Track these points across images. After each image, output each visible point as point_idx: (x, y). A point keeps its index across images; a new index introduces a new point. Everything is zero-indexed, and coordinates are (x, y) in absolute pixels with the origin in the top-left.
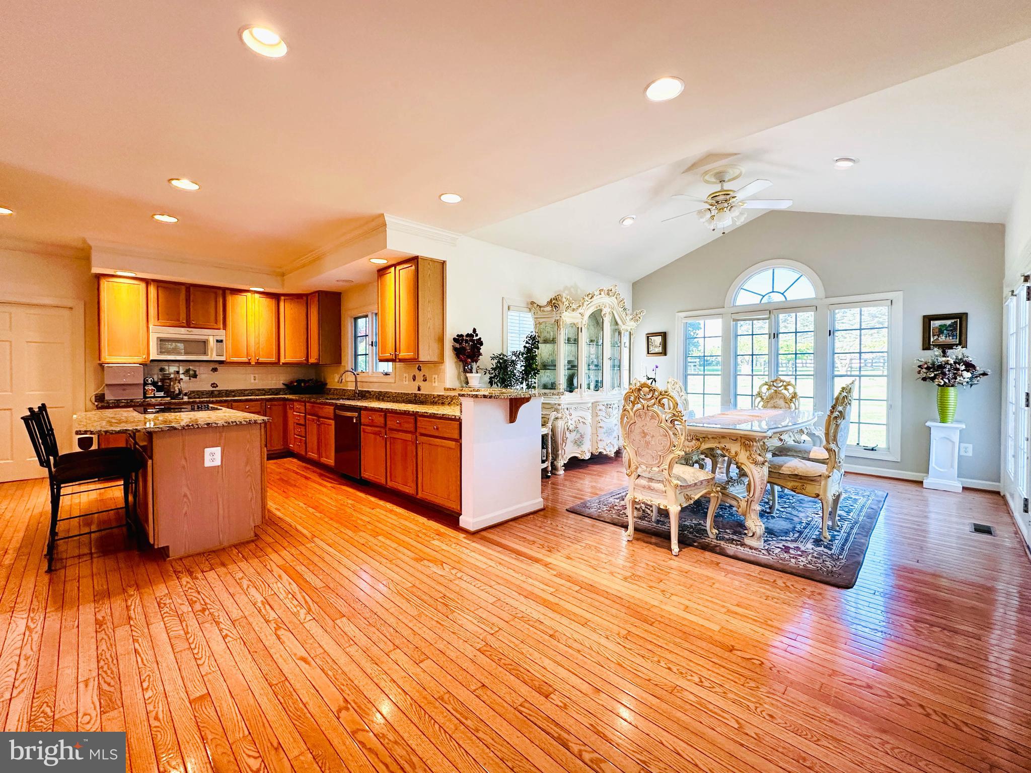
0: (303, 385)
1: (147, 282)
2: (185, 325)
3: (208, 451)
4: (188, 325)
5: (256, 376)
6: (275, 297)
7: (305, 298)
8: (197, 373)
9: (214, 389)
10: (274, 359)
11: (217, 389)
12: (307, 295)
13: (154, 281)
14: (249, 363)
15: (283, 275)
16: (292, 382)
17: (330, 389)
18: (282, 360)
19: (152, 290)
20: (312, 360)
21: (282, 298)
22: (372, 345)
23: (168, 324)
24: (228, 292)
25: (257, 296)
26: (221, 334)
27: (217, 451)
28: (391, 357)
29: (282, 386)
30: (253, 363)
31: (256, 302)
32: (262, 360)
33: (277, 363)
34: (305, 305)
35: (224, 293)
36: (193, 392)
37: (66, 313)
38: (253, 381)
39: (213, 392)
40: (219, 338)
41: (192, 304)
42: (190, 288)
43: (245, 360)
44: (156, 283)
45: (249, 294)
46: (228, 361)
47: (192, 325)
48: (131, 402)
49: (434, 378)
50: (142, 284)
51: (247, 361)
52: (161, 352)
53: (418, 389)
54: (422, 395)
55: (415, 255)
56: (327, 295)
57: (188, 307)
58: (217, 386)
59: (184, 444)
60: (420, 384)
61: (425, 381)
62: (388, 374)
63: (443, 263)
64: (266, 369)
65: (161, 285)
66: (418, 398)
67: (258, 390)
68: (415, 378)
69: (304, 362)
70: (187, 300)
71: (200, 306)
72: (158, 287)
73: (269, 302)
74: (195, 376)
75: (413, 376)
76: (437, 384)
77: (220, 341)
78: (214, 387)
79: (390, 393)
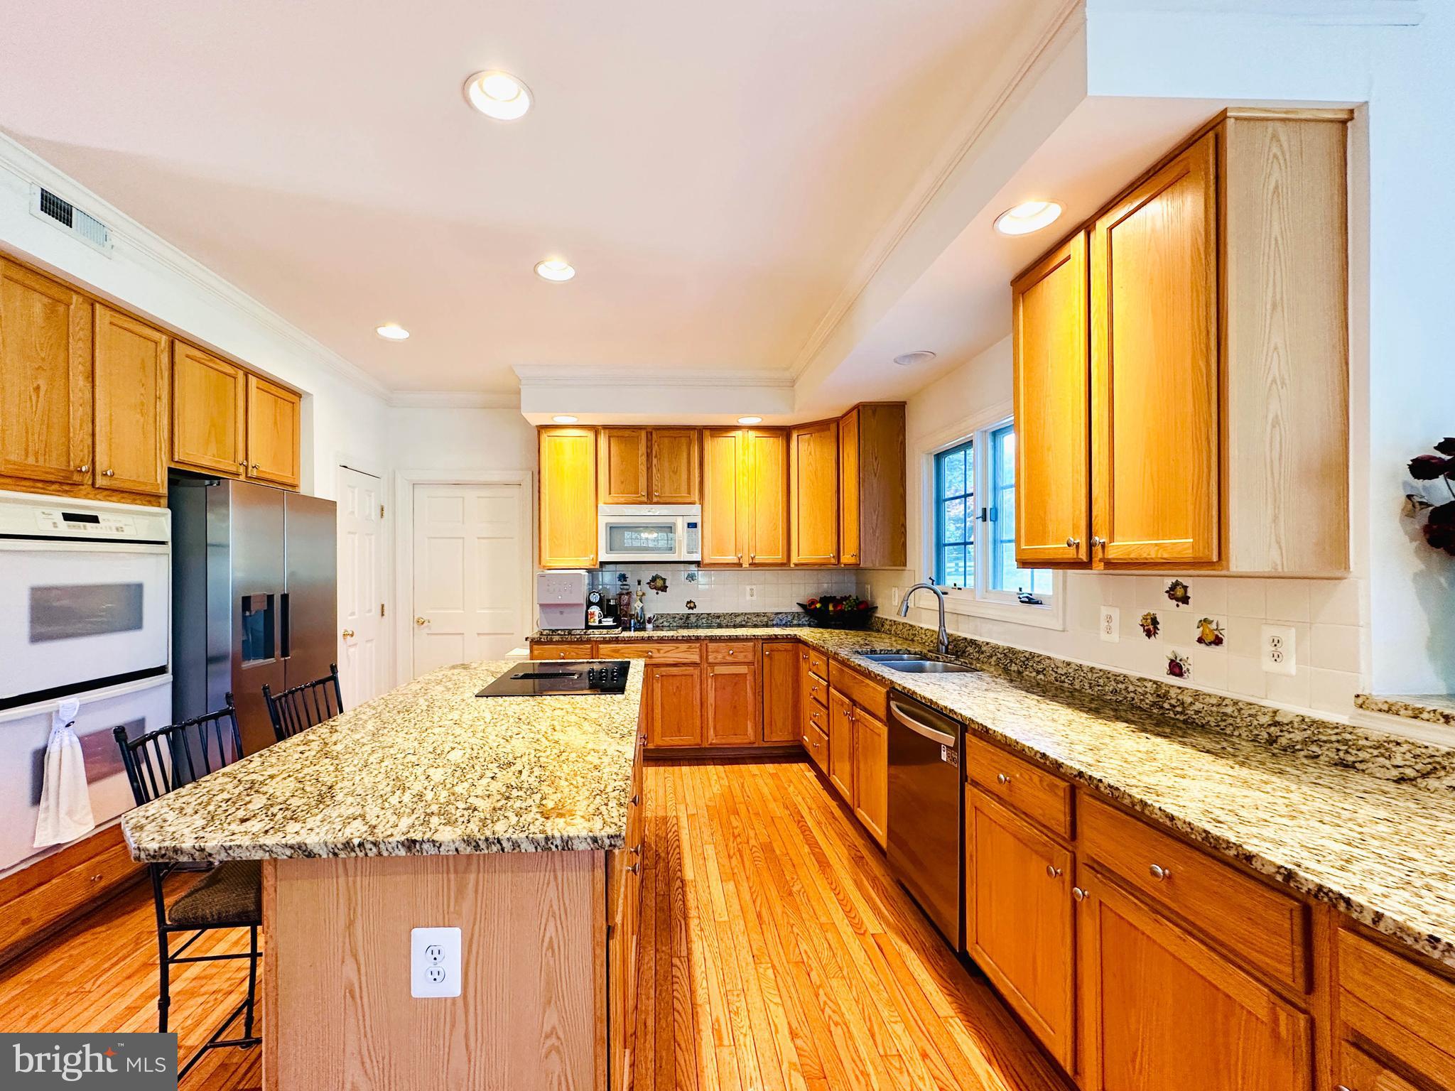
0: (831, 608)
1: (595, 429)
2: (645, 499)
3: (422, 937)
4: (650, 501)
5: (753, 587)
6: (783, 433)
7: (832, 427)
8: (668, 583)
9: (691, 611)
10: (779, 557)
11: (695, 611)
12: (837, 421)
13: (605, 427)
14: (740, 565)
15: (793, 383)
16: (813, 602)
17: (883, 622)
18: (794, 559)
19: (603, 444)
20: (847, 558)
21: (794, 436)
22: (984, 519)
23: (622, 500)
24: (707, 433)
25: (752, 434)
26: (693, 512)
27: (450, 939)
28: (1071, 554)
29: (797, 609)
30: (746, 565)
31: (751, 449)
32: (759, 559)
33: (784, 565)
34: (834, 439)
35: (701, 436)
36: (662, 616)
37: (515, 490)
38: (748, 598)
39: (688, 616)
40: (692, 520)
41: (655, 461)
42: (654, 433)
43: (731, 558)
44: (607, 431)
45: (738, 434)
46: (707, 561)
47: (655, 500)
48: (569, 634)
49: (1276, 643)
50: (590, 435)
51: (736, 561)
52: (611, 549)
53: (1177, 670)
54: (1197, 695)
55: (1221, 108)
56: (874, 412)
57: (649, 468)
58: (695, 606)
59: (351, 908)
60: (1183, 653)
61: (1210, 643)
62: (1037, 603)
63: (1344, 122)
64: (769, 575)
65: (615, 433)
66: (1173, 702)
67: (758, 615)
68: (1156, 628)
69: (833, 561)
70: (649, 455)
71: (666, 464)
72: (609, 437)
73: (772, 445)
74: (664, 589)
75: (1145, 618)
76: (1290, 665)
77: (692, 525)
78: (690, 608)
79: (1048, 661)
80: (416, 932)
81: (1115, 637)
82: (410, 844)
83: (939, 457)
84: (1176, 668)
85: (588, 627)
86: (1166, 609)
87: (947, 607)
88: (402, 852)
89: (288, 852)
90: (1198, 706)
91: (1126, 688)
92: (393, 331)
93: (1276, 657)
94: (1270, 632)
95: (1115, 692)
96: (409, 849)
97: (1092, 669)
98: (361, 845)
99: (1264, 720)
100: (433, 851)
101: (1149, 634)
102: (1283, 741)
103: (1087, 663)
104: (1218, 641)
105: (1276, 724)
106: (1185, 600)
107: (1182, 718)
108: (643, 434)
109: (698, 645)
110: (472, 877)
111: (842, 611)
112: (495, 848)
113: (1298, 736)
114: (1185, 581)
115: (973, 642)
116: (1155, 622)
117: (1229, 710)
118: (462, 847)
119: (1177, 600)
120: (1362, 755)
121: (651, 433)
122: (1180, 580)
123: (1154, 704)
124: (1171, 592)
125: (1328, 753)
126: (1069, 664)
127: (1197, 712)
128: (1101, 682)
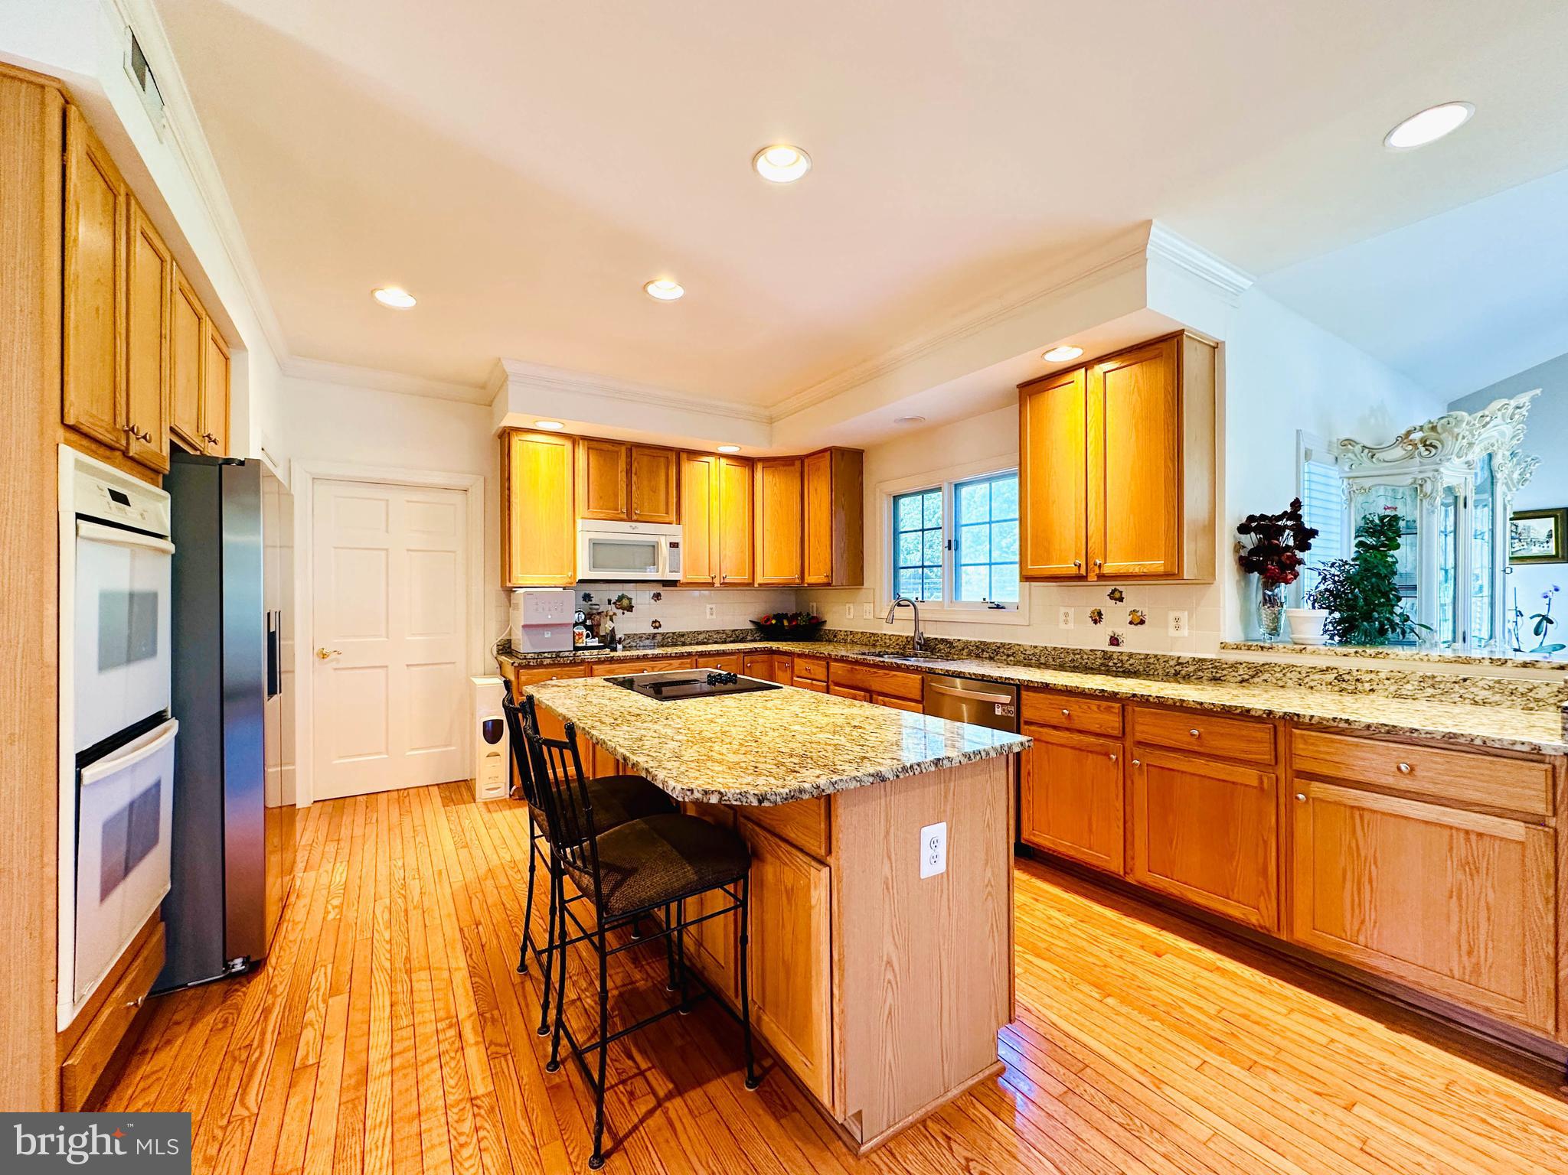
0: (786, 623)
1: (574, 439)
2: (624, 516)
3: (928, 833)
4: (629, 517)
5: (713, 606)
6: (748, 462)
7: (798, 463)
8: (633, 603)
9: (656, 631)
10: (745, 577)
11: (660, 630)
12: (801, 459)
13: (584, 438)
14: (712, 584)
15: (771, 420)
16: (768, 619)
17: (835, 634)
19: (581, 453)
20: (809, 579)
21: (761, 465)
22: (950, 549)
23: (602, 516)
24: (684, 456)
25: (723, 461)
26: (674, 532)
27: (944, 831)
28: (1074, 571)
29: (750, 626)
30: (717, 585)
31: (722, 474)
32: (729, 579)
33: (749, 584)
34: (798, 475)
35: (677, 456)
36: (631, 635)
37: (458, 498)
38: (708, 616)
39: (654, 636)
40: (675, 540)
41: (634, 478)
42: (634, 450)
43: (707, 578)
44: (586, 443)
45: (712, 460)
46: (685, 580)
47: (635, 517)
48: (557, 656)
49: (1177, 620)
50: (568, 445)
51: (710, 581)
52: (595, 566)
53: (1115, 642)
54: (1131, 655)
55: (1179, 328)
56: (843, 455)
57: (629, 485)
58: (660, 626)
59: (887, 820)
60: (1119, 631)
61: (1137, 624)
62: (1002, 608)
63: (1214, 348)
64: (733, 595)
65: (595, 445)
66: (1115, 661)
67: (718, 632)
68: (1100, 618)
69: (797, 581)
70: (629, 472)
71: (645, 483)
72: (588, 448)
73: (738, 473)
74: (630, 608)
75: (1093, 612)
76: (1185, 632)
77: (674, 545)
78: (655, 627)
79: (1017, 647)
80: (924, 830)
81: (1071, 625)
82: (937, 762)
83: (896, 498)
84: (1114, 641)
85: (576, 649)
86: (1108, 606)
87: (921, 616)
88: (933, 768)
89: (871, 779)
90: (1132, 661)
91: (1082, 658)
92: (395, 297)
93: (1177, 628)
94: (1172, 615)
95: (1073, 661)
96: (936, 765)
97: (1055, 649)
98: (911, 767)
99: (1172, 663)
100: (949, 765)
101: (1095, 622)
102: (1183, 673)
103: (1050, 645)
104: (1142, 622)
105: (1179, 664)
106: (1121, 599)
107: (1121, 670)
108: (623, 449)
109: (689, 661)
110: (952, 784)
111: (797, 626)
112: (978, 757)
113: (1191, 668)
114: (1120, 588)
115: (943, 641)
116: (1100, 614)
117: (1151, 661)
118: (962, 759)
119: (1116, 599)
120: (1224, 672)
121: (631, 450)
122: (1117, 587)
123: (1102, 664)
124: (1112, 596)
125: (1207, 674)
126: (1036, 647)
127: (1131, 665)
128: (1062, 656)
